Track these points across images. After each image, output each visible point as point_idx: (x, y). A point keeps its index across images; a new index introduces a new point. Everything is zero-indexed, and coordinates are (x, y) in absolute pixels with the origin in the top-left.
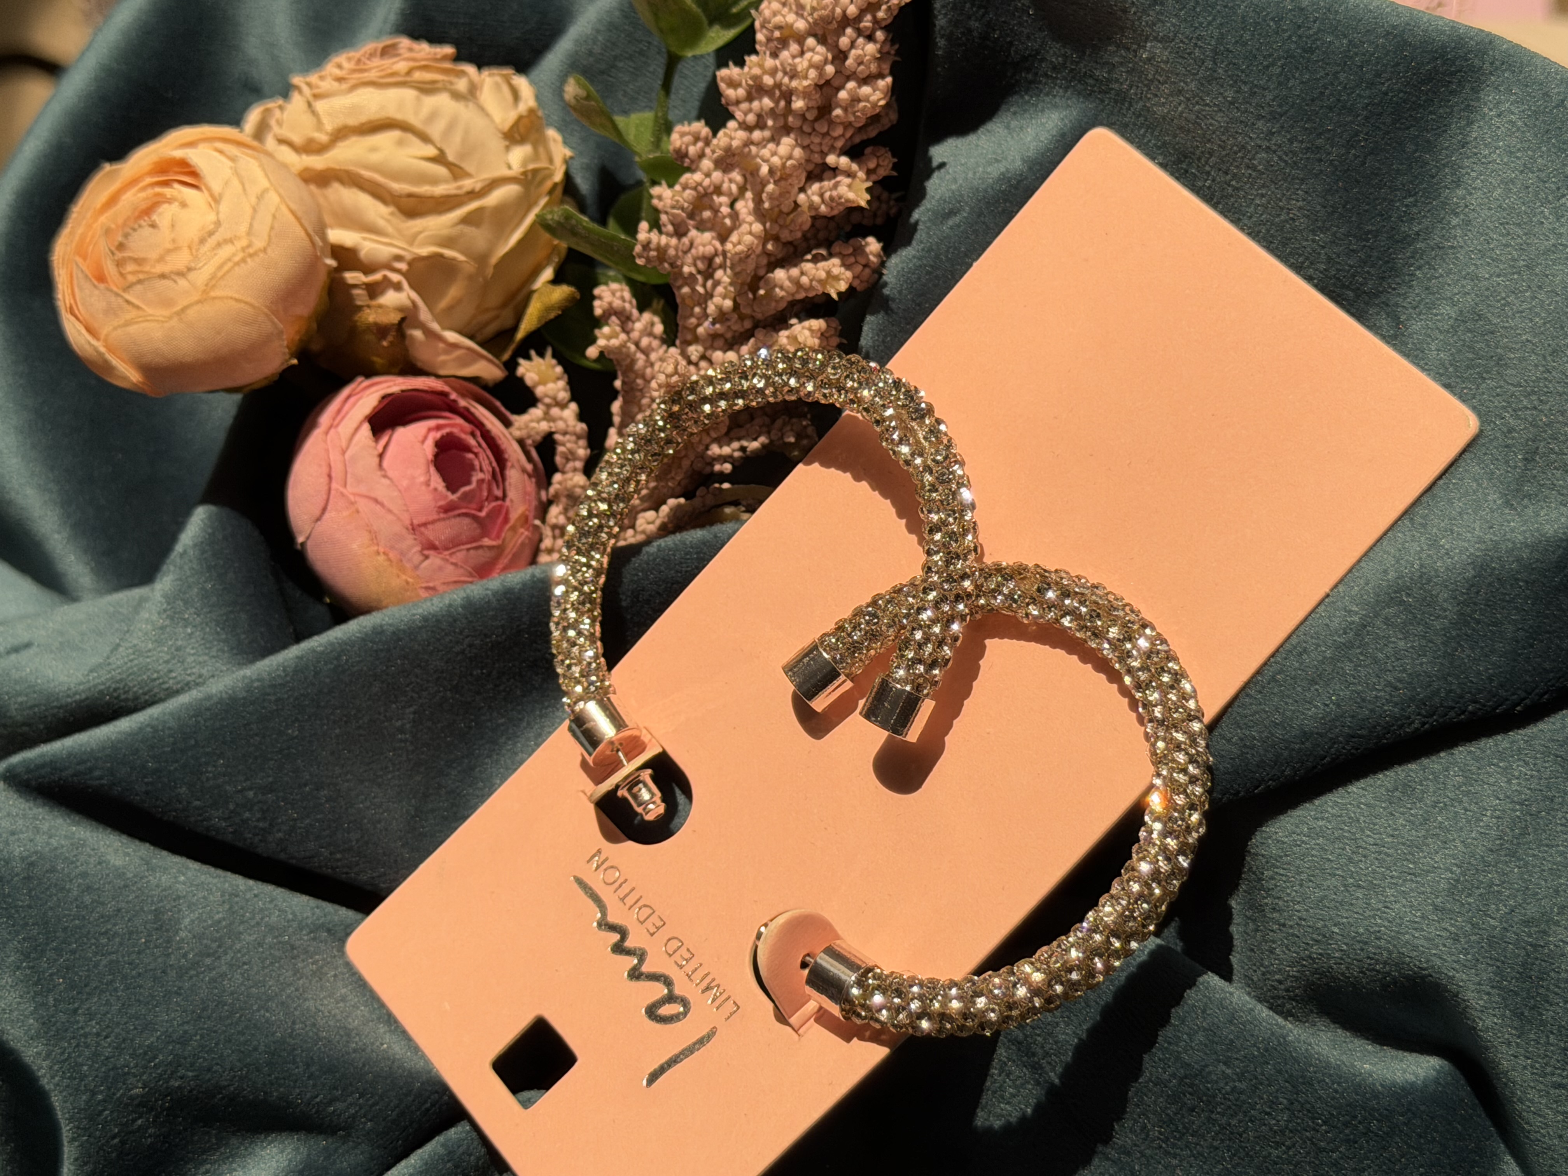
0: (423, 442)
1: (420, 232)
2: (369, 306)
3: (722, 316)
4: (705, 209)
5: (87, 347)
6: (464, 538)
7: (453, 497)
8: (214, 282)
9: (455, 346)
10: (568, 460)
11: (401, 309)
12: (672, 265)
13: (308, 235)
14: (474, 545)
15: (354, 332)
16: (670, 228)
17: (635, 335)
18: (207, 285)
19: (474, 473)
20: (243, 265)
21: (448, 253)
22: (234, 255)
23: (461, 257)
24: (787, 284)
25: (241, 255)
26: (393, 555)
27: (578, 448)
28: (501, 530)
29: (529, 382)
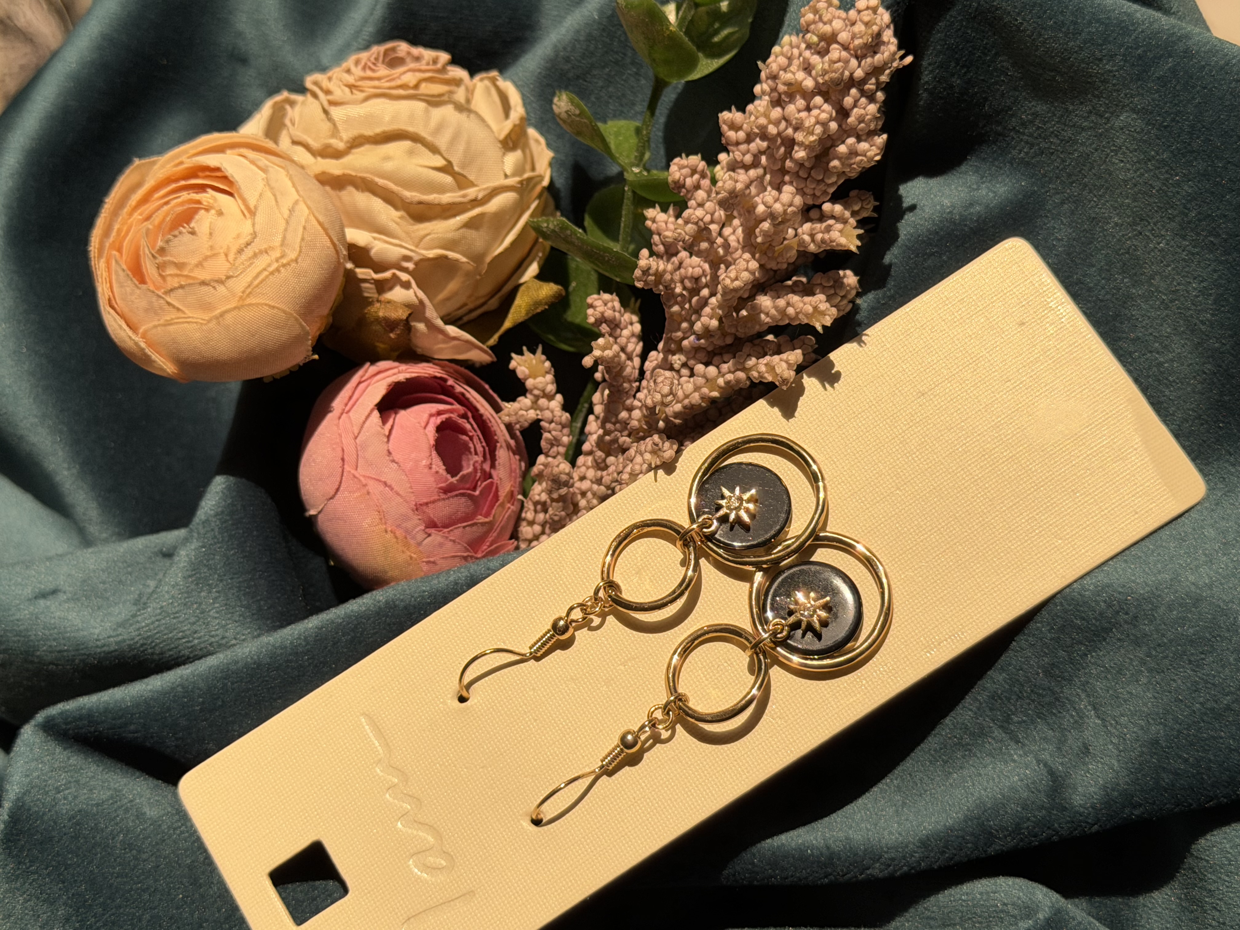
0: (425, 428)
1: (427, 235)
2: (378, 301)
3: (707, 333)
4: (703, 241)
5: (127, 339)
6: (460, 514)
7: (454, 480)
8: (250, 290)
9: (454, 339)
10: (552, 445)
11: (408, 306)
12: (666, 287)
13: (332, 243)
14: (469, 523)
15: (362, 322)
16: (661, 248)
17: (622, 340)
18: (243, 292)
19: (469, 456)
20: (277, 274)
21: (452, 255)
22: (269, 265)
23: (463, 259)
24: (773, 312)
25: (275, 265)
26: (399, 533)
27: (564, 435)
28: (492, 507)
29: (520, 375)
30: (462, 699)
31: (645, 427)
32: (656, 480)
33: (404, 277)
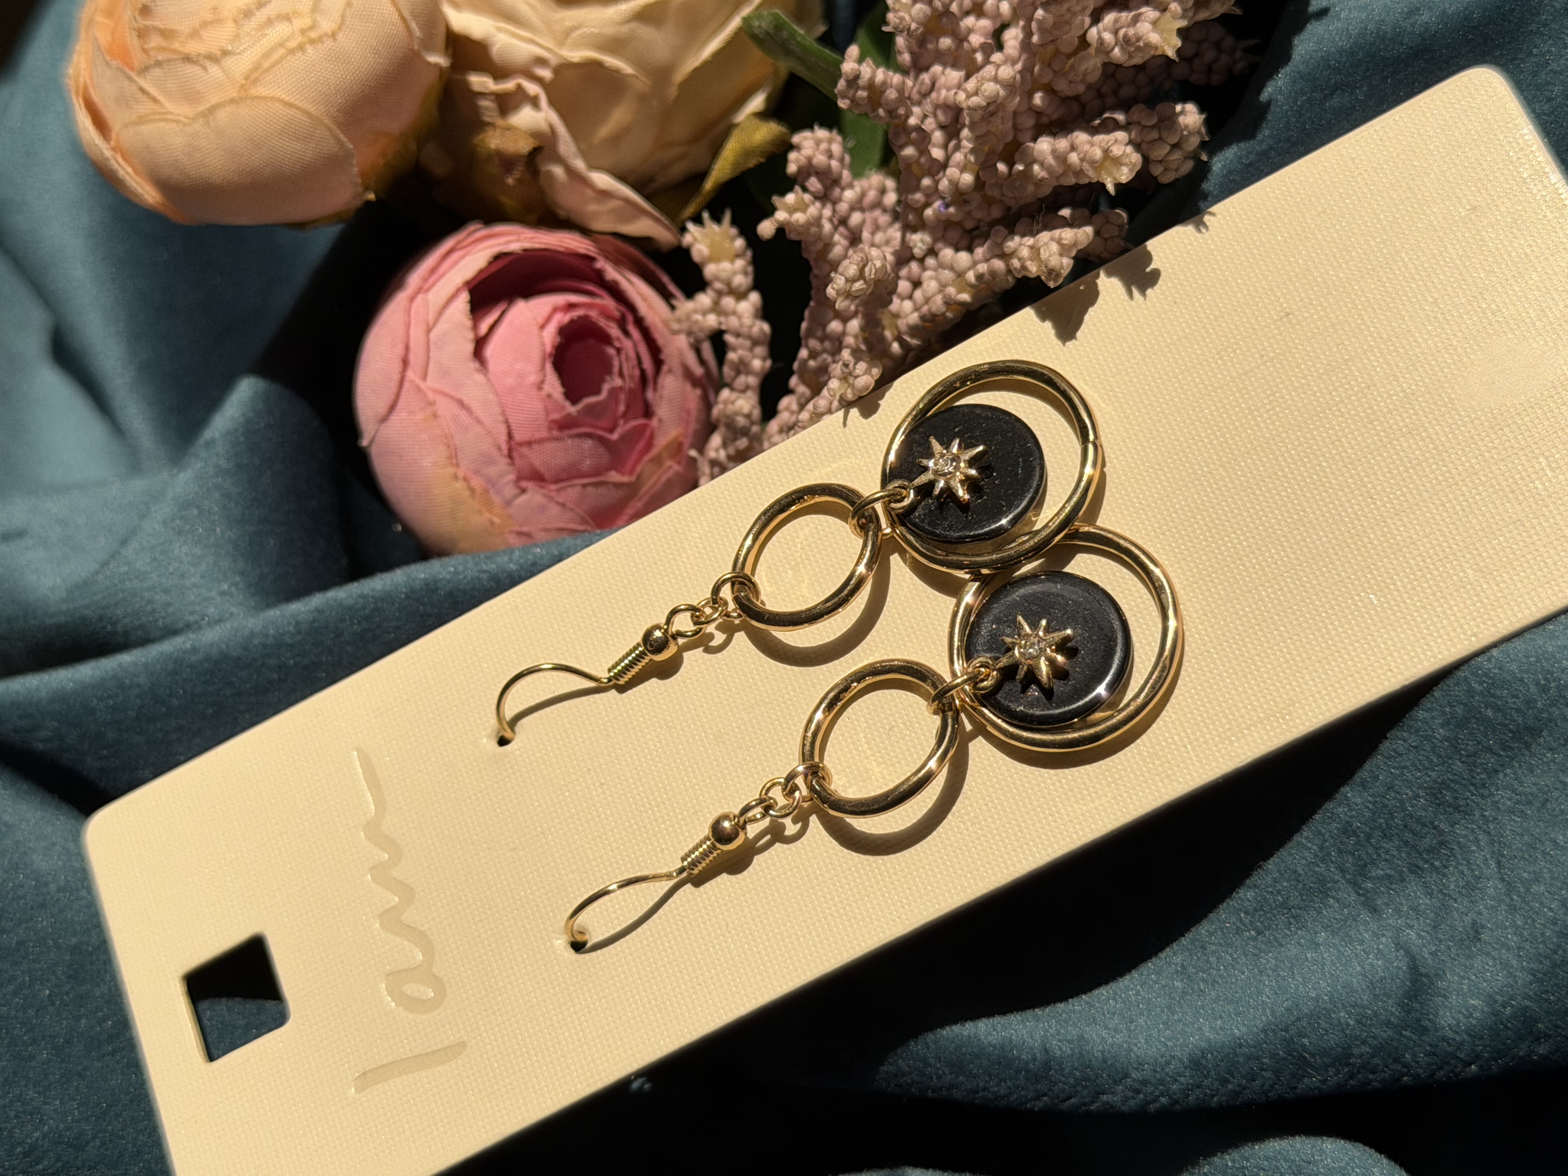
0: (542, 327)
1: (576, 28)
2: (494, 126)
3: (959, 196)
4: (945, 34)
6: (583, 467)
7: (572, 409)
8: (255, 75)
9: (605, 194)
10: (738, 372)
11: (535, 134)
12: (891, 113)
13: (403, 19)
14: (593, 480)
15: (471, 159)
16: (905, 57)
17: (843, 207)
18: (246, 78)
19: (608, 378)
20: (299, 54)
21: (611, 61)
22: (288, 39)
23: (627, 69)
24: (1050, 160)
25: (300, 39)
26: (476, 482)
27: (754, 357)
28: (638, 461)
29: (696, 254)
30: (503, 742)
31: (863, 347)
32: (845, 424)
33: (532, 88)
